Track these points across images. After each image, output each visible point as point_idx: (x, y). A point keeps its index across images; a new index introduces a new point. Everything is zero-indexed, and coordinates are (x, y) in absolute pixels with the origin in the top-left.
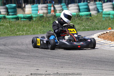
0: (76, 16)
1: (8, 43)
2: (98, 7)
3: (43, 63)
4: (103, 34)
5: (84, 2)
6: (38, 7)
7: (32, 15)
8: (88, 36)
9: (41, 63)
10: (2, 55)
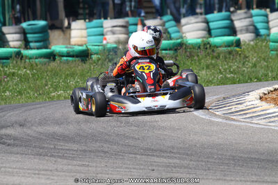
0: (202, 47)
1: (30, 119)
2: (258, 22)
3: (121, 167)
4: (272, 91)
5: (220, 11)
6: (102, 27)
7: (89, 47)
8: (234, 96)
9: (117, 168)
10: (15, 149)
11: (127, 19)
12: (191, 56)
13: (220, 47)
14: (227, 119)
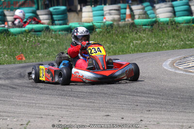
0: (169, 24)
3: (116, 103)
6: (103, 10)
7: (94, 24)
8: (191, 56)
9: (113, 104)
10: (45, 92)
11: (119, 5)
12: (162, 30)
13: (182, 23)
14: (187, 71)
